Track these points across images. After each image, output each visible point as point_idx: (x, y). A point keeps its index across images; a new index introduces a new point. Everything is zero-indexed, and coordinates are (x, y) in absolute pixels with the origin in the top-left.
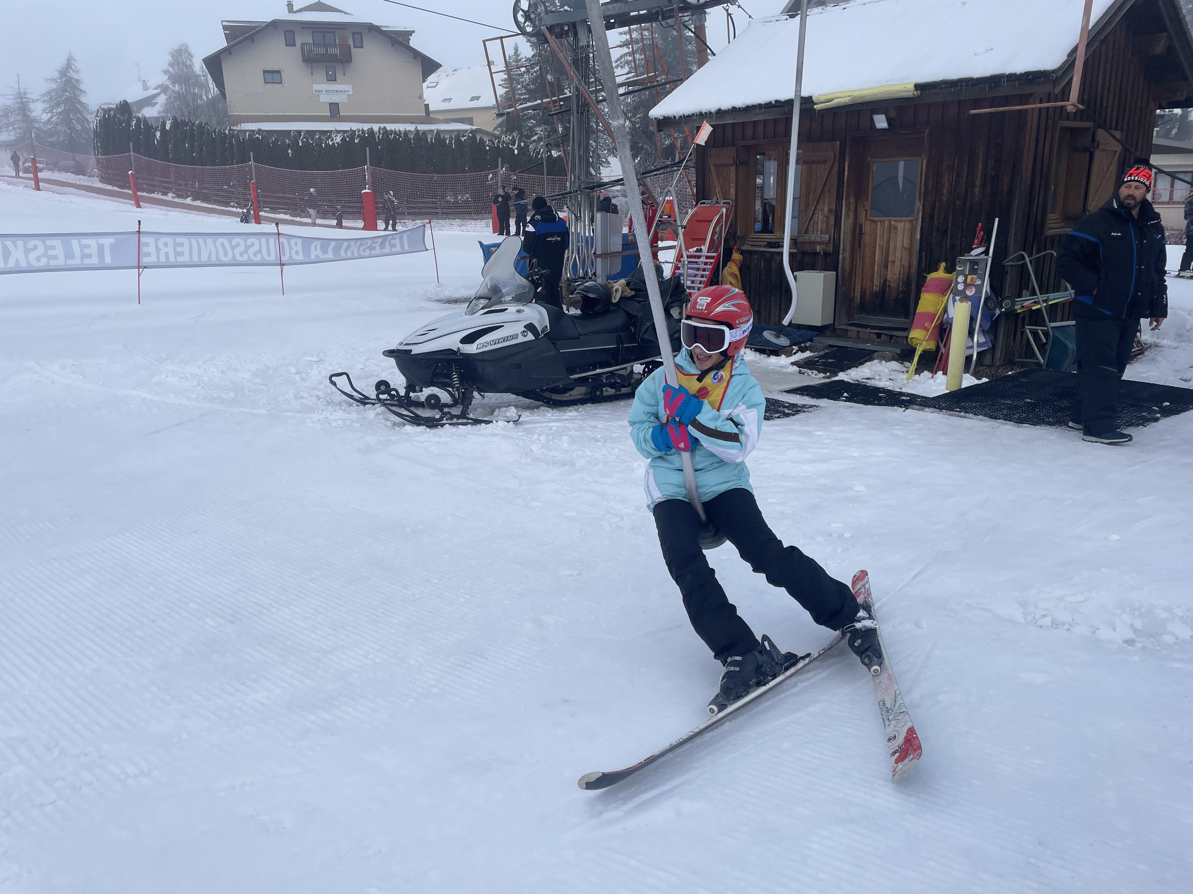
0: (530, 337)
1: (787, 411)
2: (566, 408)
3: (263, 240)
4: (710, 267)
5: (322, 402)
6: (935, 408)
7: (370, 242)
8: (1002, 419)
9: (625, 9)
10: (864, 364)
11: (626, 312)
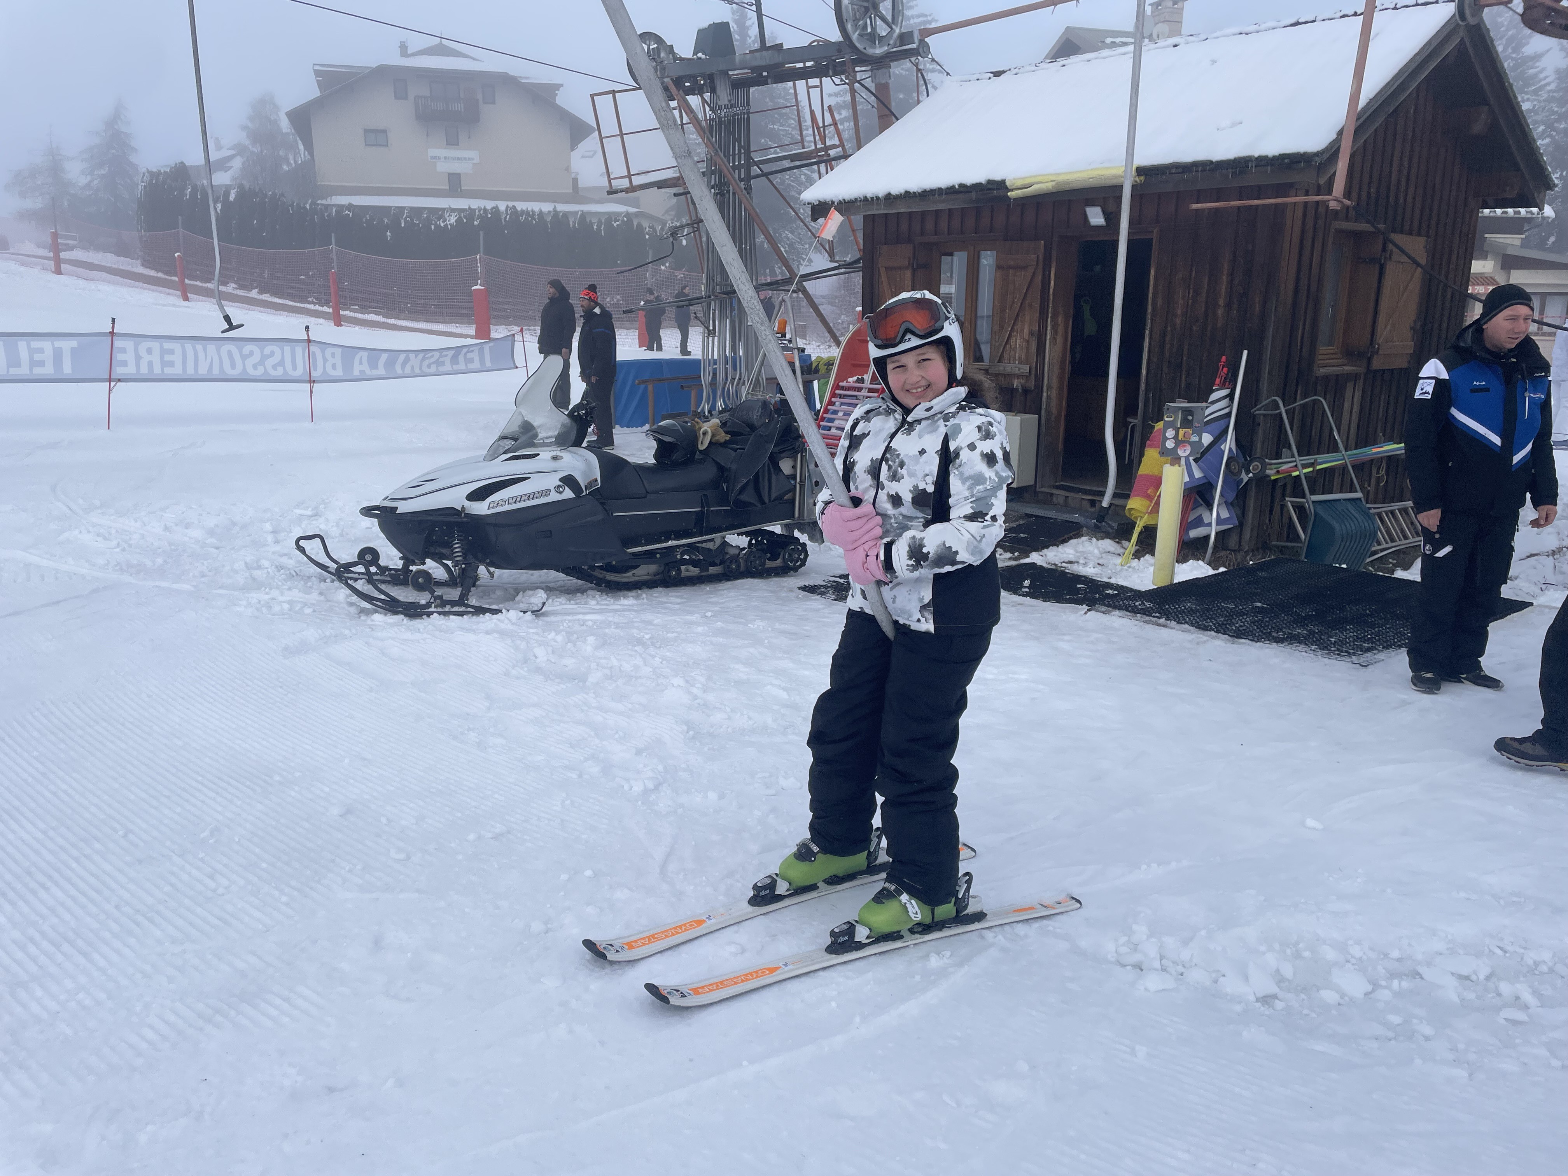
0: (568, 494)
2: (626, 592)
3: (287, 349)
5: (281, 575)
6: (1127, 610)
7: (437, 354)
8: (1213, 630)
9: (777, 58)
10: (1067, 542)
11: (717, 463)
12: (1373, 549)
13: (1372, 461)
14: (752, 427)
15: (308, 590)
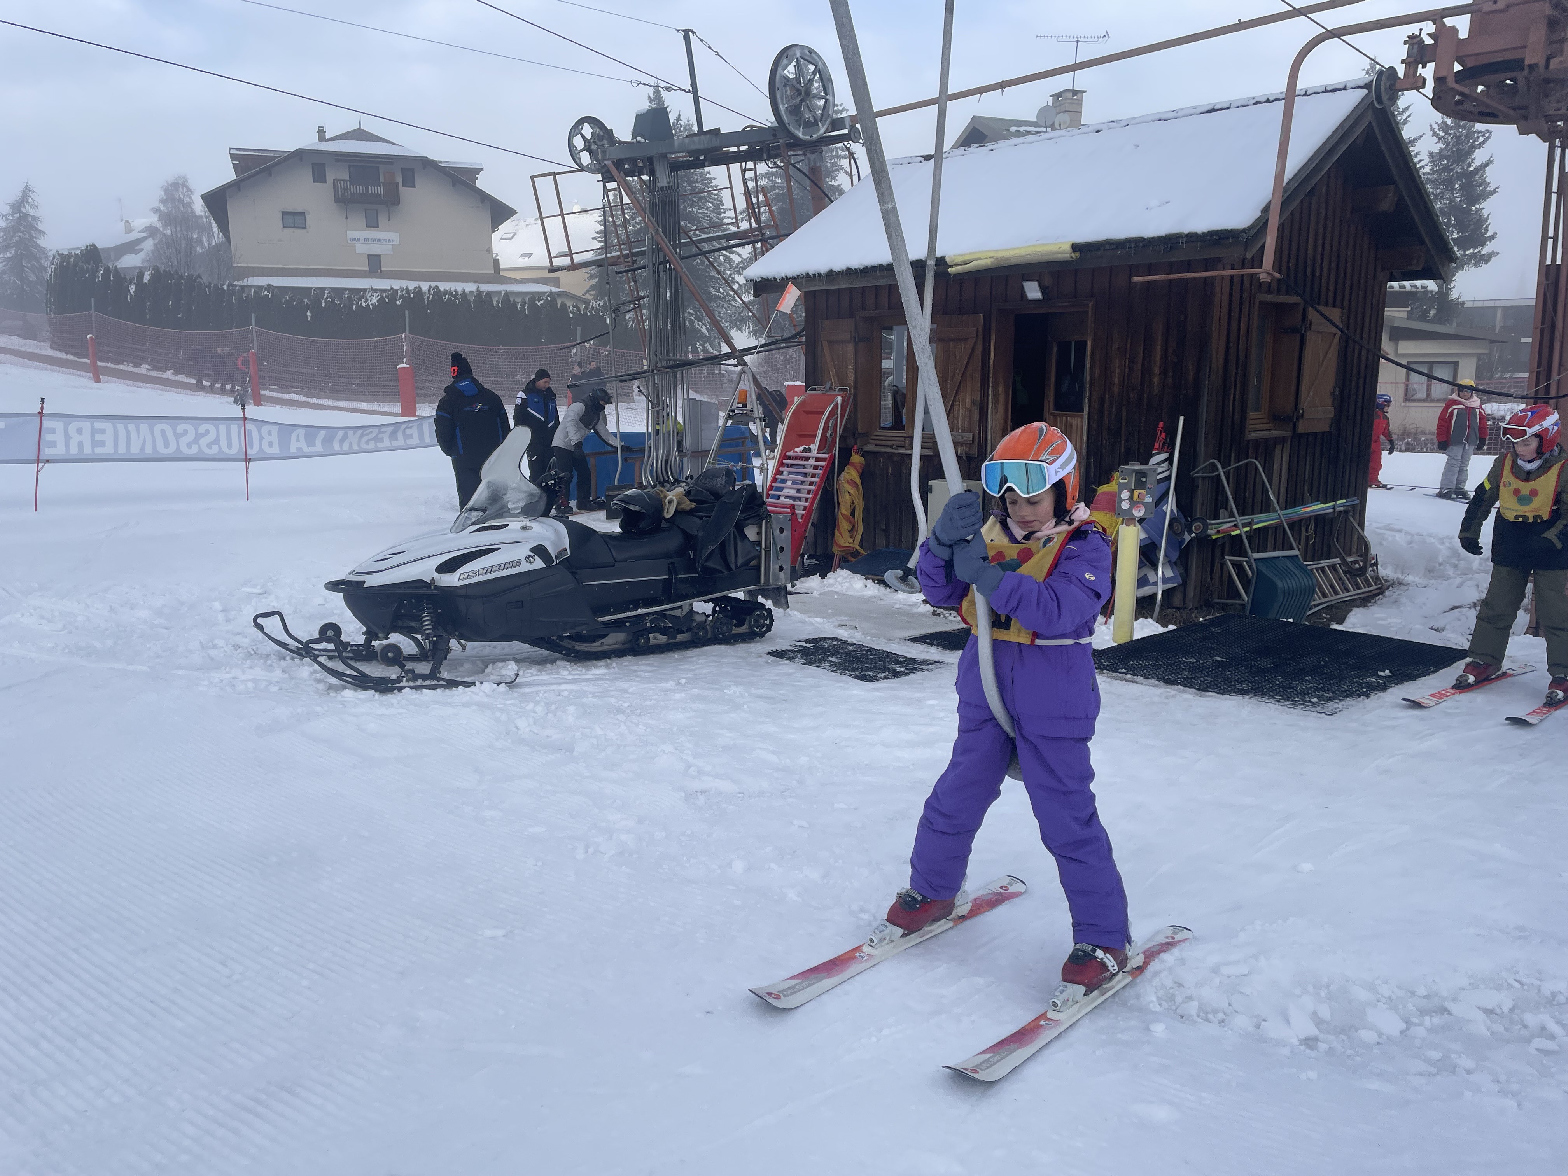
0: (539, 564)
1: (898, 669)
2: (595, 662)
3: (222, 428)
4: (821, 472)
5: (239, 653)
7: (376, 431)
8: (1180, 684)
9: (716, 143)
11: (683, 531)
12: (1313, 603)
13: (1301, 520)
14: (717, 496)
15: (270, 668)
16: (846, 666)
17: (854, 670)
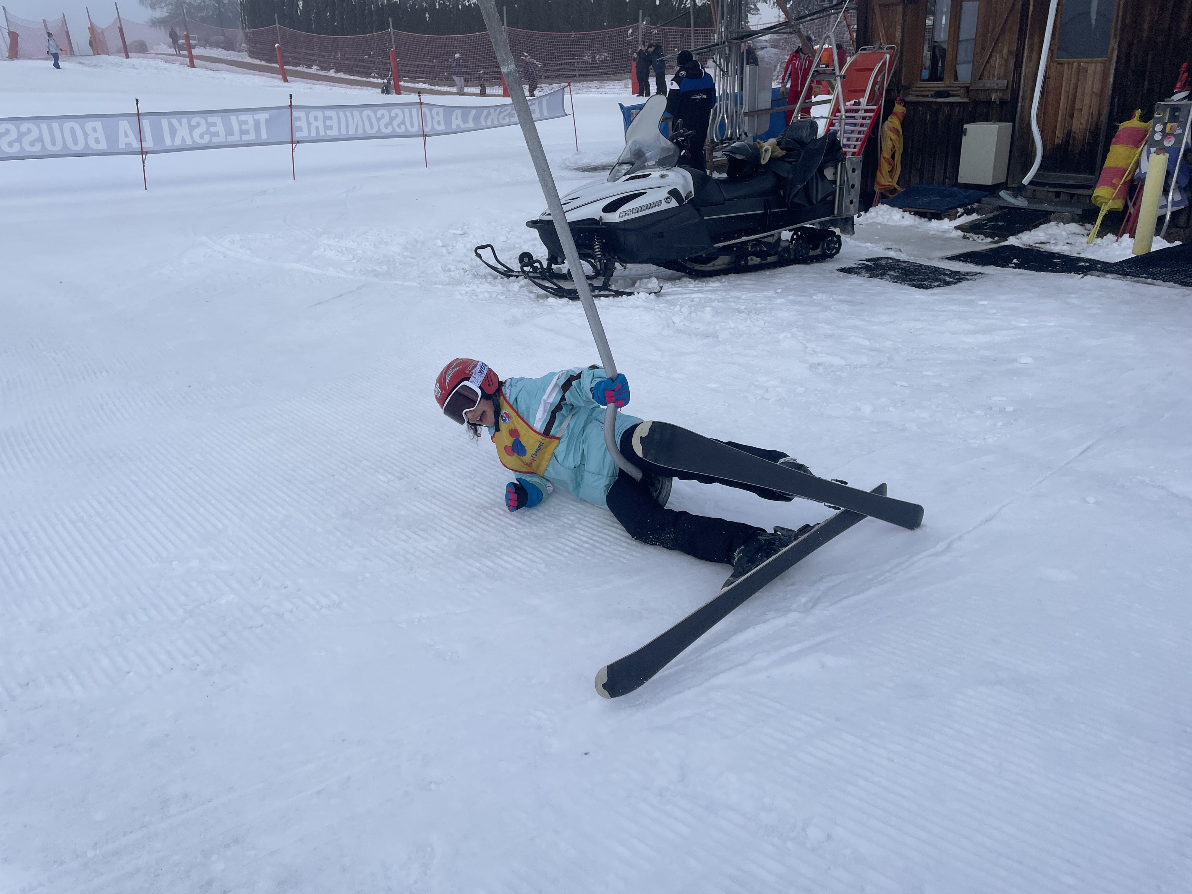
0: (674, 203)
1: (948, 279)
2: (709, 278)
3: (406, 111)
4: (869, 121)
6: (1118, 274)
10: (1038, 227)
11: (776, 175)
14: (802, 144)
16: (904, 278)
17: (911, 280)
